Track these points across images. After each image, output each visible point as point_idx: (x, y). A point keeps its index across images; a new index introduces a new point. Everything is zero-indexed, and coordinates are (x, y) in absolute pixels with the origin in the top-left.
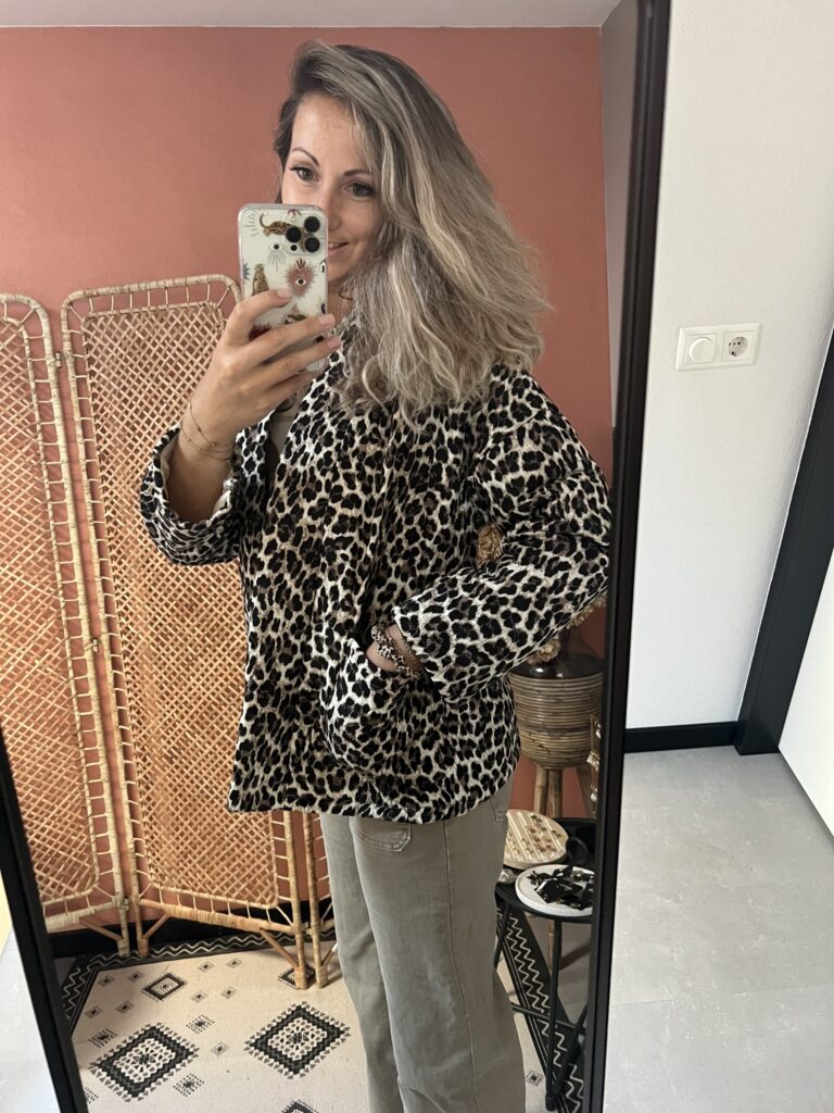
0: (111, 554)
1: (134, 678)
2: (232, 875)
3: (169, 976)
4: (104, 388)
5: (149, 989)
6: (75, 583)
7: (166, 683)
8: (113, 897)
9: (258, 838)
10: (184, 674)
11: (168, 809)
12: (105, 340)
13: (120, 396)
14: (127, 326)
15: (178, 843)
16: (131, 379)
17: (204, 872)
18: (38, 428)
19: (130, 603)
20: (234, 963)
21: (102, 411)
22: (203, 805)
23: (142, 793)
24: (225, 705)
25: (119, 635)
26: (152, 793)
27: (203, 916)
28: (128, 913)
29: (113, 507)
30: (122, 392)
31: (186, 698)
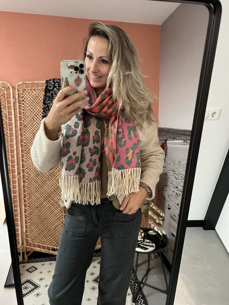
0: (25, 152)
1: (29, 185)
2: (52, 240)
3: (33, 267)
4: (26, 108)
5: (27, 270)
6: (15, 160)
7: (37, 187)
8: (19, 245)
9: (60, 230)
10: (42, 185)
11: (36, 221)
12: (27, 95)
13: (30, 110)
14: (33, 92)
15: (38, 231)
16: (34, 106)
17: (44, 239)
18: (8, 117)
19: (29, 166)
20: (51, 264)
21: (25, 114)
22: (46, 221)
23: (29, 217)
24: (53, 194)
25: (25, 174)
26: (32, 217)
27: (43, 251)
28: (22, 249)
29: (26, 140)
30: (31, 109)
31: (43, 192)
